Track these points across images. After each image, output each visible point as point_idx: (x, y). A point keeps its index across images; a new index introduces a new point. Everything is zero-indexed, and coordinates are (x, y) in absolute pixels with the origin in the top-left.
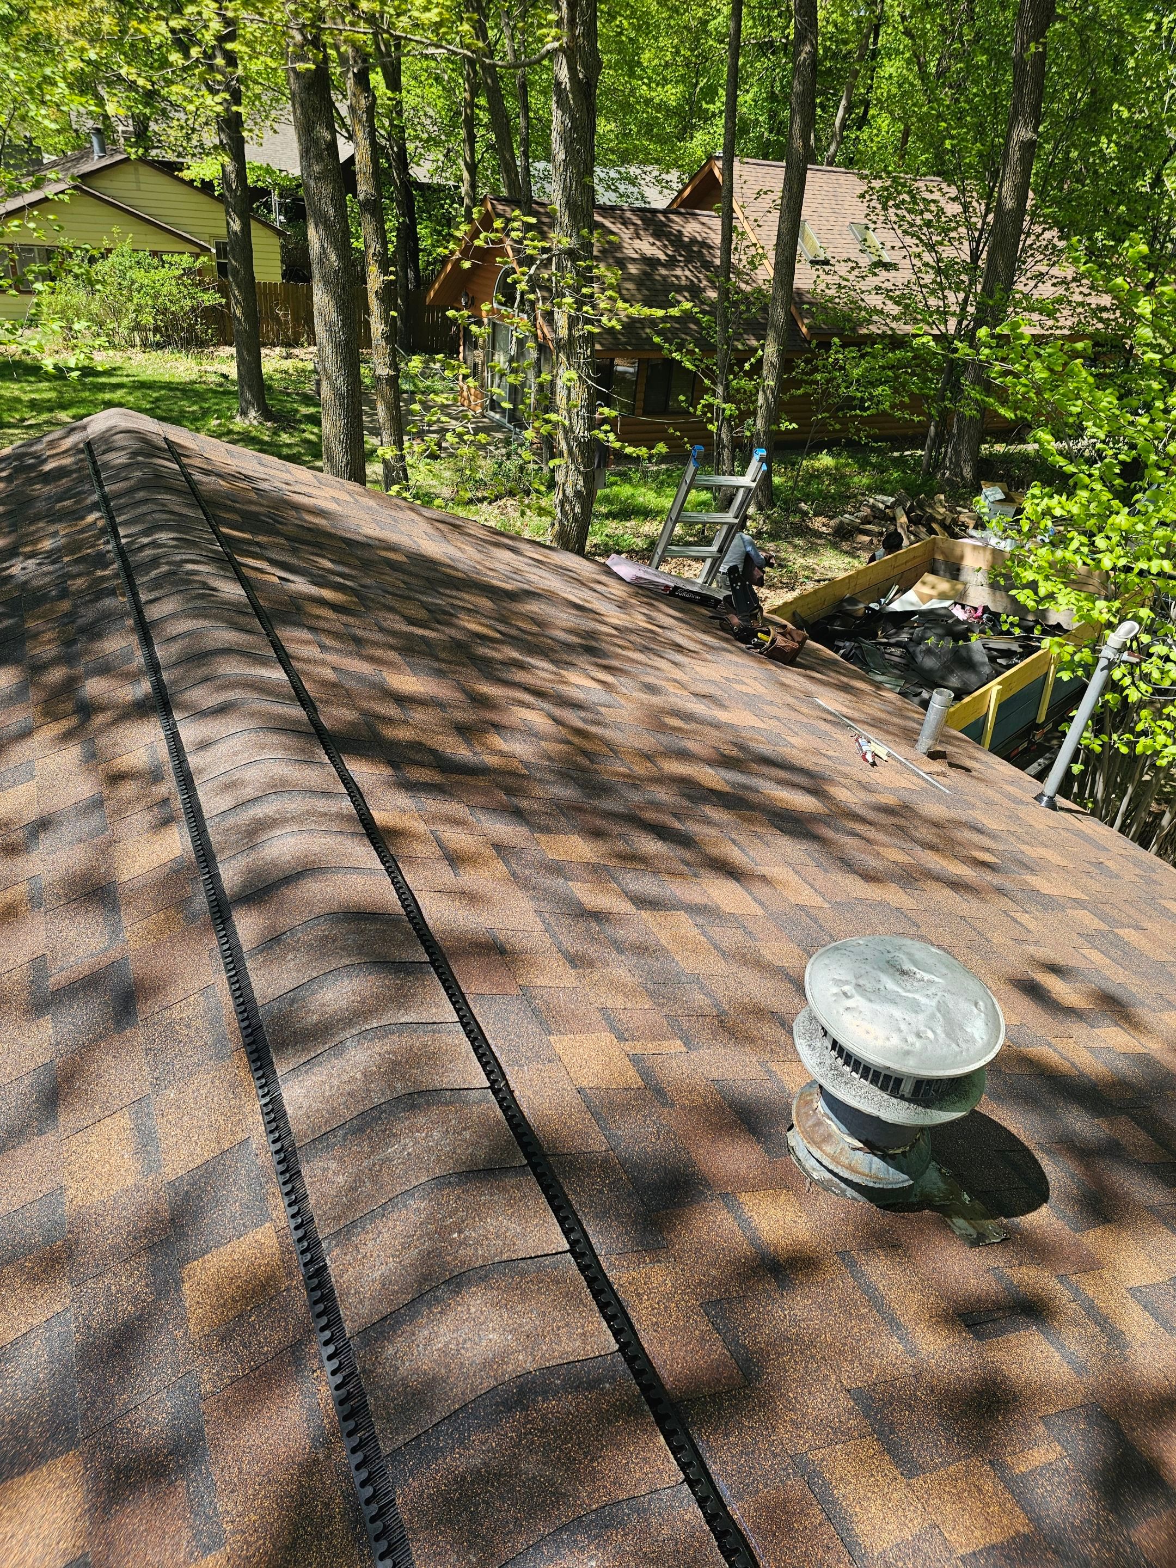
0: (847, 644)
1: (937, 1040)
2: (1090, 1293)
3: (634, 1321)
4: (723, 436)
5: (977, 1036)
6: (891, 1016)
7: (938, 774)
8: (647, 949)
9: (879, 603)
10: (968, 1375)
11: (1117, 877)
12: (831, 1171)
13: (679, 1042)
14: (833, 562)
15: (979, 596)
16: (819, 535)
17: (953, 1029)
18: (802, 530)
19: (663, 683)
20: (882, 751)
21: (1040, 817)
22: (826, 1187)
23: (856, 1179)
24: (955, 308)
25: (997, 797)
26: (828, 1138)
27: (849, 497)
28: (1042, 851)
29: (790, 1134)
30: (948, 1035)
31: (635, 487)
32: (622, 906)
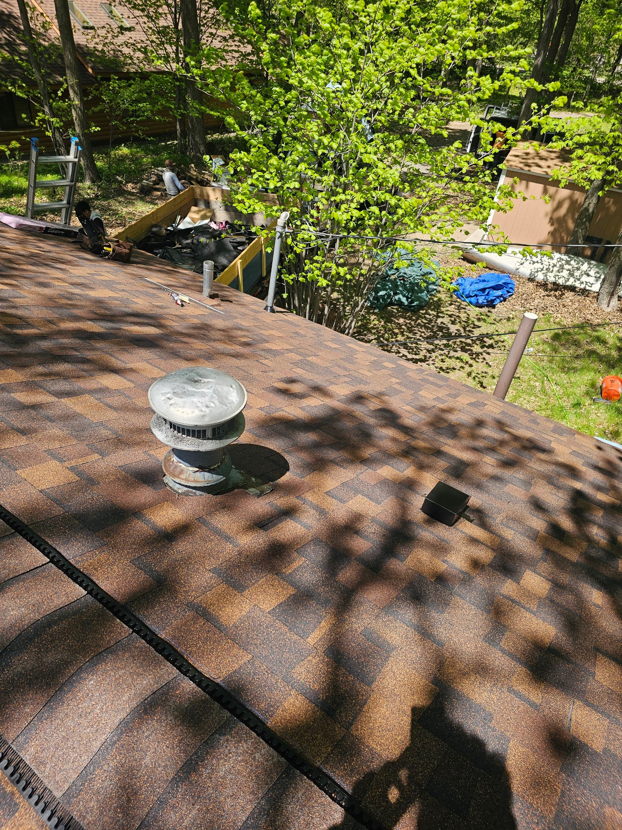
0: (161, 251)
1: (216, 406)
2: (310, 499)
3: (95, 580)
4: (58, 138)
5: (234, 400)
6: (193, 402)
7: (216, 305)
8: (69, 416)
9: (172, 226)
10: (263, 546)
11: (305, 336)
12: (186, 486)
13: (96, 455)
14: (144, 208)
15: (222, 216)
16: (132, 194)
17: (222, 399)
18: (121, 192)
19: (49, 281)
20: (186, 299)
21: (268, 317)
22: (186, 494)
23: (198, 485)
24: (173, 55)
25: (247, 312)
26: (182, 472)
27: (143, 171)
28: (271, 332)
29: (164, 478)
30: (221, 403)
31: (10, 176)
32: (51, 399)
